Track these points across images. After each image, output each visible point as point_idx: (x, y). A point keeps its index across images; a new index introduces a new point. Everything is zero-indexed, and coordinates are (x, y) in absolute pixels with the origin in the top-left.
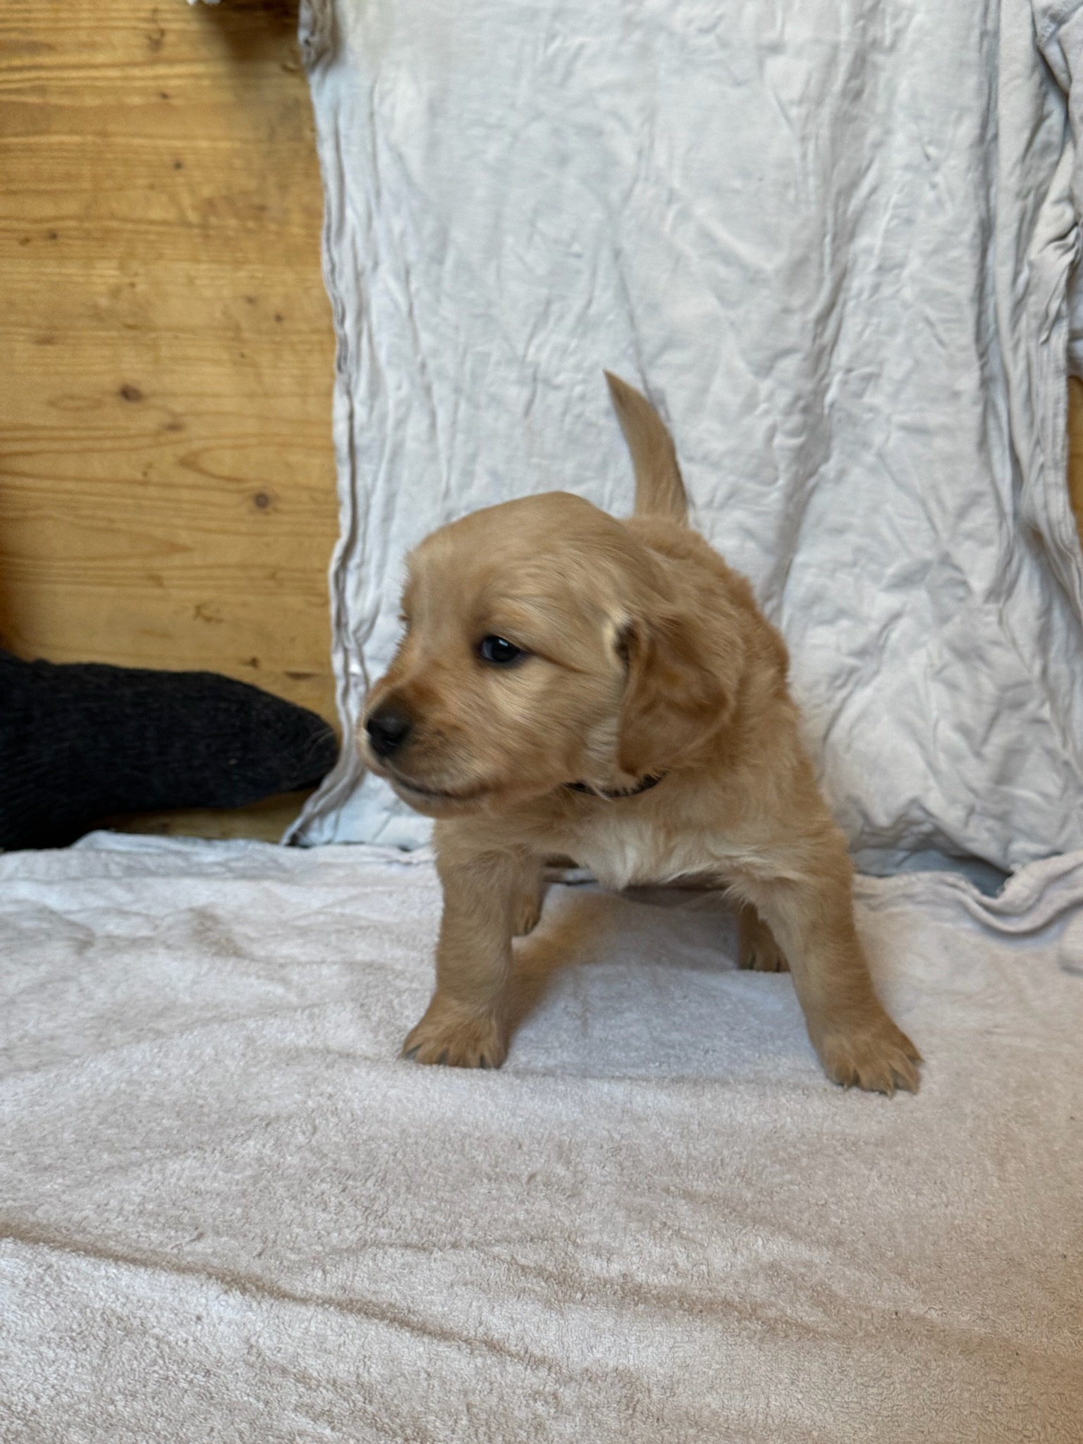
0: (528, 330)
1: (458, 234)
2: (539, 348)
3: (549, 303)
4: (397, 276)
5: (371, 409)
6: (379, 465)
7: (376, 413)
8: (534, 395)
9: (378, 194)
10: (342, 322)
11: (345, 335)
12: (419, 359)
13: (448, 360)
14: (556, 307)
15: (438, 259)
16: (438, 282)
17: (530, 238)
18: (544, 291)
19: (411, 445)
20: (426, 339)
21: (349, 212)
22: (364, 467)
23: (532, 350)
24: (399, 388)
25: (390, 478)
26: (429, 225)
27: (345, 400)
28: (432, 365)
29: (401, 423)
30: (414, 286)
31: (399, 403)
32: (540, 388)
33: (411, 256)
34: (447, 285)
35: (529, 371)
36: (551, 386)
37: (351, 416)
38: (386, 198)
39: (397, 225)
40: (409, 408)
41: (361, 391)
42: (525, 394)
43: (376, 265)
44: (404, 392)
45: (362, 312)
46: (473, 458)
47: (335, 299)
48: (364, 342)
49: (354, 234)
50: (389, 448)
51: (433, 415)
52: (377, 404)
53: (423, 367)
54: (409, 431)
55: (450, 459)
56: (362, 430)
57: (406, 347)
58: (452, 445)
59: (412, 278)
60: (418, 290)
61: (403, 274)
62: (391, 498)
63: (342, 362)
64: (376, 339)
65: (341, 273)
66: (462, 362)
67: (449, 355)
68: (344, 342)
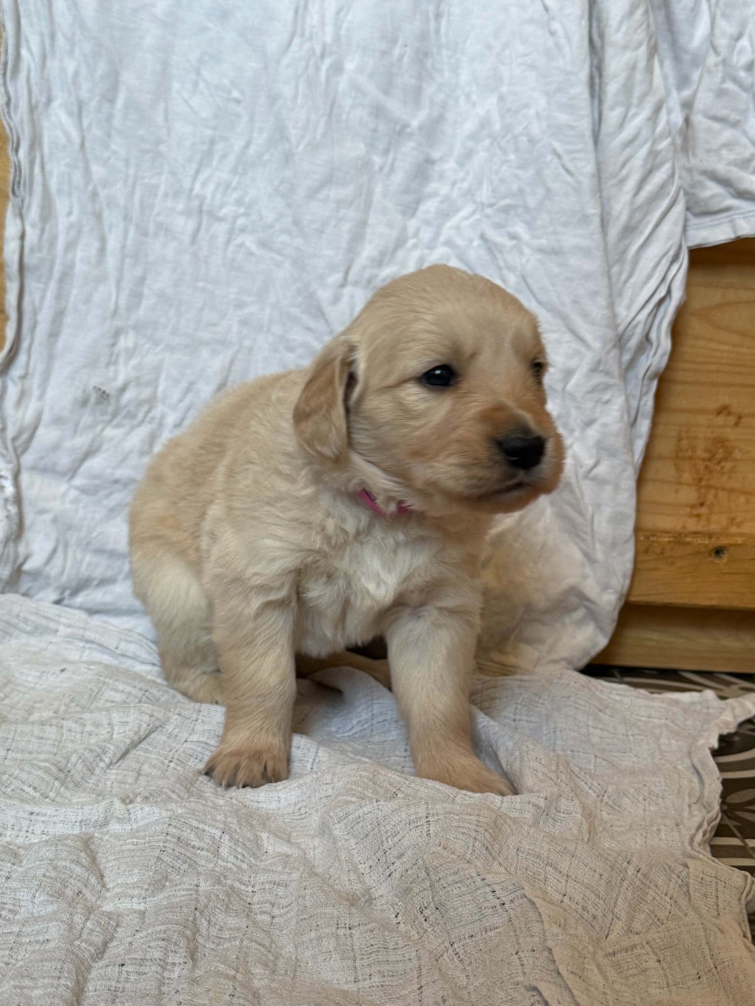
0: (194, 166)
1: (128, 77)
2: (204, 184)
3: (212, 142)
4: (70, 114)
5: (43, 231)
6: (47, 284)
7: (46, 236)
8: (200, 225)
9: (53, 37)
10: (17, 150)
11: (19, 161)
12: (90, 188)
13: (119, 190)
14: (220, 147)
15: (110, 98)
16: (110, 118)
17: (196, 84)
18: (208, 132)
19: (79, 268)
20: (97, 170)
21: (24, 52)
22: (32, 285)
23: (198, 185)
24: (70, 214)
25: (59, 296)
26: (102, 67)
27: (18, 221)
28: (103, 193)
29: (71, 246)
30: (85, 122)
31: (71, 227)
32: (205, 219)
33: (84, 94)
34: (117, 122)
35: (195, 203)
36: (214, 217)
37: (22, 237)
38: (61, 41)
39: (71, 66)
40: (80, 232)
41: (34, 213)
42: (191, 224)
43: (49, 101)
44: (73, 218)
45: (36, 142)
46: (142, 280)
47: (11, 129)
48: (37, 169)
49: (29, 72)
50: (58, 269)
51: (103, 240)
52: (47, 227)
53: (94, 195)
54: (79, 254)
55: (119, 282)
56: (32, 250)
57: (78, 177)
58: (121, 269)
59: (84, 114)
60: (90, 125)
61: (75, 109)
62: (59, 316)
63: (16, 186)
64: (48, 168)
65: (16, 106)
66: (132, 193)
67: (119, 185)
68: (18, 168)
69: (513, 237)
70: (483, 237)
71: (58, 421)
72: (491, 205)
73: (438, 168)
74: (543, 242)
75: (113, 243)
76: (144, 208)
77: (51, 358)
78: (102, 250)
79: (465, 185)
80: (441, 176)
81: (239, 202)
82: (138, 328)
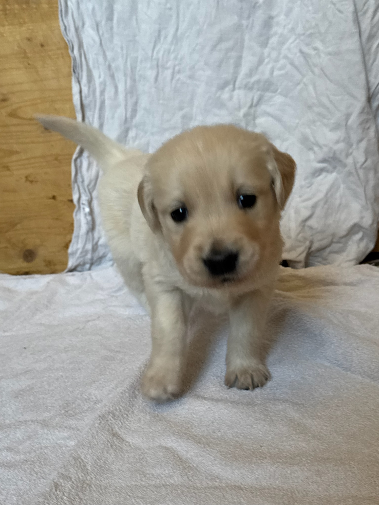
0: (153, 44)
1: (117, 7)
2: (158, 52)
3: (160, 31)
4: (93, 29)
5: (89, 88)
6: (94, 112)
7: (91, 89)
8: (158, 72)
10: (73, 51)
11: (75, 56)
12: (107, 63)
13: (120, 63)
14: (163, 33)
15: (110, 18)
16: (111, 29)
17: (149, 4)
18: (157, 27)
19: (107, 102)
20: (109, 54)
21: (69, 3)
22: (88, 114)
24: (100, 77)
26: (105, 4)
27: (77, 84)
28: (113, 65)
30: (101, 32)
31: (101, 84)
32: (160, 69)
33: (98, 19)
34: (115, 29)
35: (155, 62)
36: (165, 68)
37: (81, 92)
39: (90, 6)
40: (105, 85)
41: (84, 80)
42: (154, 73)
43: (83, 25)
44: (102, 79)
45: (81, 46)
46: (136, 104)
47: (68, 41)
48: (83, 58)
49: (72, 12)
50: (98, 104)
51: (116, 87)
52: (91, 85)
53: (109, 67)
54: (106, 96)
55: (126, 106)
56: (86, 97)
57: (101, 59)
58: (126, 100)
59: (100, 28)
60: (103, 34)
61: (95, 27)
63: (75, 68)
64: (87, 57)
65: (69, 30)
66: (126, 62)
67: (120, 59)
68: (75, 60)
69: (315, 49)
70: (301, 51)
72: (303, 34)
73: (275, 20)
74: (330, 49)
75: (121, 88)
76: (133, 69)
78: (116, 92)
79: (290, 26)
80: (278, 24)
81: (175, 58)
82: (137, 126)
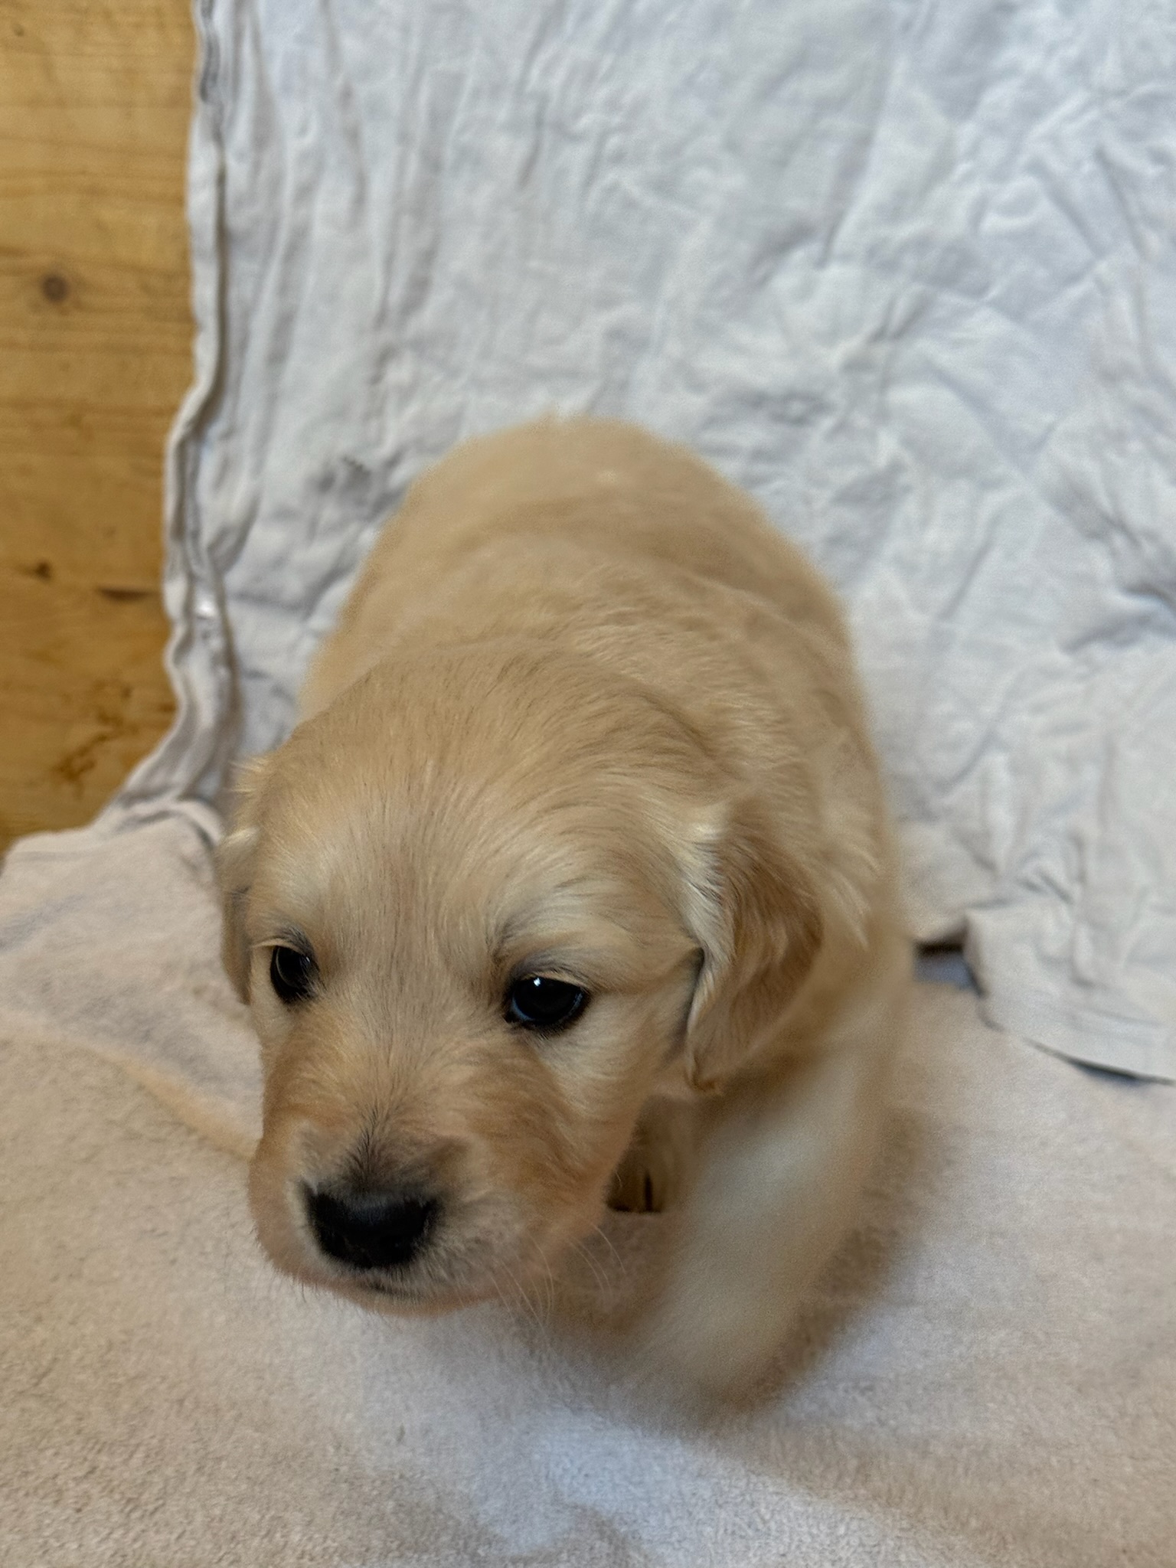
0: (528, 36)
2: (547, 70)
5: (257, 165)
6: (265, 266)
7: (264, 175)
8: (536, 149)
10: (209, 10)
11: (214, 35)
12: (339, 82)
13: (390, 85)
19: (320, 232)
20: (352, 46)
22: (243, 266)
23: (535, 72)
24: (304, 130)
25: (285, 288)
27: (211, 149)
28: (362, 91)
29: (305, 192)
31: (304, 157)
32: (548, 137)
35: (530, 108)
36: (564, 133)
37: (219, 178)
40: (320, 165)
41: (240, 133)
42: (521, 149)
44: (309, 139)
46: (429, 256)
48: (247, 48)
50: (283, 237)
51: (361, 182)
52: (265, 159)
53: (346, 96)
55: (389, 261)
56: (242, 200)
57: (317, 59)
58: (392, 238)
62: (284, 323)
63: (209, 83)
64: (267, 46)
66: (413, 91)
67: (391, 75)
68: (212, 49)
70: (1101, 156)
71: (284, 514)
72: (1121, 93)
73: (1020, 18)
75: (380, 187)
76: (439, 118)
77: (272, 400)
78: (360, 200)
80: (1027, 36)
81: (612, 105)
82: (420, 346)
